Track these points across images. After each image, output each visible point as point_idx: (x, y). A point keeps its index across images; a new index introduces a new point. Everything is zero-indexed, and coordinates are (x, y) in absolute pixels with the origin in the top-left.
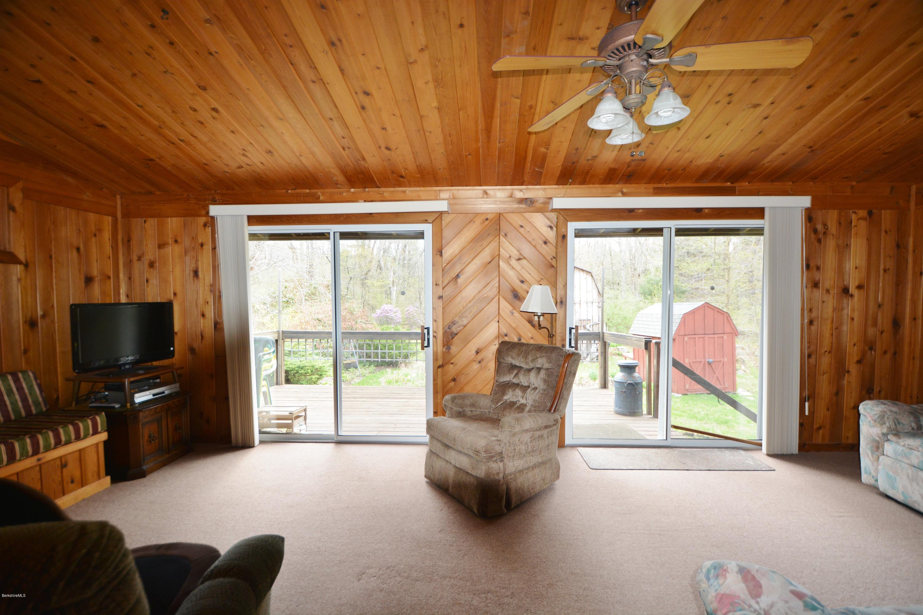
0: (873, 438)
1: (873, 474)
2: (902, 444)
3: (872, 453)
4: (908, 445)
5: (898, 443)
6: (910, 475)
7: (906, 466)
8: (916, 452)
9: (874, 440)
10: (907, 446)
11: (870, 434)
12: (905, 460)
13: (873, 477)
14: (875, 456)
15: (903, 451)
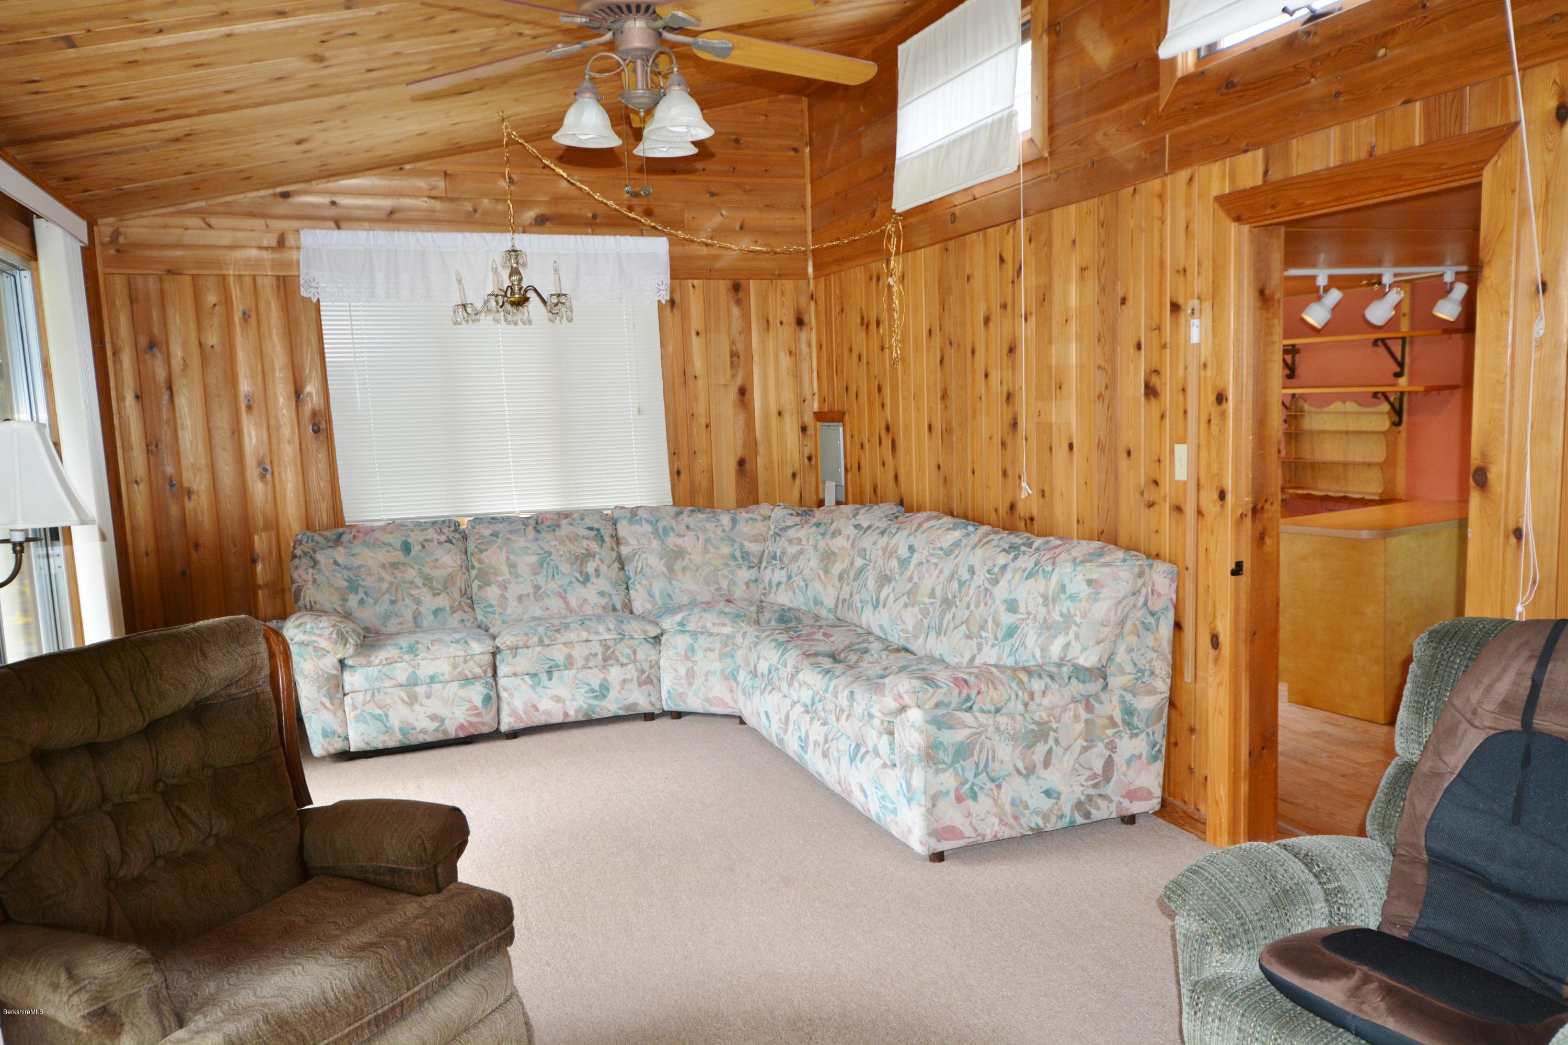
0: (328, 673)
1: (339, 730)
2: (377, 662)
3: (331, 699)
4: (386, 659)
5: (369, 664)
6: (406, 699)
7: (393, 690)
8: (399, 665)
9: (331, 677)
10: (384, 662)
11: (322, 670)
12: (388, 683)
13: (339, 737)
14: (337, 701)
15: (380, 671)
